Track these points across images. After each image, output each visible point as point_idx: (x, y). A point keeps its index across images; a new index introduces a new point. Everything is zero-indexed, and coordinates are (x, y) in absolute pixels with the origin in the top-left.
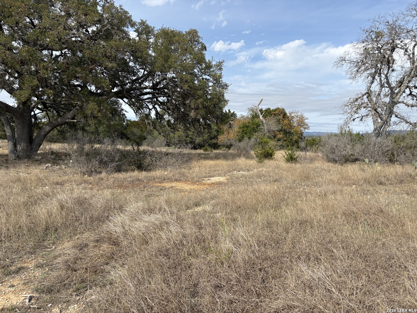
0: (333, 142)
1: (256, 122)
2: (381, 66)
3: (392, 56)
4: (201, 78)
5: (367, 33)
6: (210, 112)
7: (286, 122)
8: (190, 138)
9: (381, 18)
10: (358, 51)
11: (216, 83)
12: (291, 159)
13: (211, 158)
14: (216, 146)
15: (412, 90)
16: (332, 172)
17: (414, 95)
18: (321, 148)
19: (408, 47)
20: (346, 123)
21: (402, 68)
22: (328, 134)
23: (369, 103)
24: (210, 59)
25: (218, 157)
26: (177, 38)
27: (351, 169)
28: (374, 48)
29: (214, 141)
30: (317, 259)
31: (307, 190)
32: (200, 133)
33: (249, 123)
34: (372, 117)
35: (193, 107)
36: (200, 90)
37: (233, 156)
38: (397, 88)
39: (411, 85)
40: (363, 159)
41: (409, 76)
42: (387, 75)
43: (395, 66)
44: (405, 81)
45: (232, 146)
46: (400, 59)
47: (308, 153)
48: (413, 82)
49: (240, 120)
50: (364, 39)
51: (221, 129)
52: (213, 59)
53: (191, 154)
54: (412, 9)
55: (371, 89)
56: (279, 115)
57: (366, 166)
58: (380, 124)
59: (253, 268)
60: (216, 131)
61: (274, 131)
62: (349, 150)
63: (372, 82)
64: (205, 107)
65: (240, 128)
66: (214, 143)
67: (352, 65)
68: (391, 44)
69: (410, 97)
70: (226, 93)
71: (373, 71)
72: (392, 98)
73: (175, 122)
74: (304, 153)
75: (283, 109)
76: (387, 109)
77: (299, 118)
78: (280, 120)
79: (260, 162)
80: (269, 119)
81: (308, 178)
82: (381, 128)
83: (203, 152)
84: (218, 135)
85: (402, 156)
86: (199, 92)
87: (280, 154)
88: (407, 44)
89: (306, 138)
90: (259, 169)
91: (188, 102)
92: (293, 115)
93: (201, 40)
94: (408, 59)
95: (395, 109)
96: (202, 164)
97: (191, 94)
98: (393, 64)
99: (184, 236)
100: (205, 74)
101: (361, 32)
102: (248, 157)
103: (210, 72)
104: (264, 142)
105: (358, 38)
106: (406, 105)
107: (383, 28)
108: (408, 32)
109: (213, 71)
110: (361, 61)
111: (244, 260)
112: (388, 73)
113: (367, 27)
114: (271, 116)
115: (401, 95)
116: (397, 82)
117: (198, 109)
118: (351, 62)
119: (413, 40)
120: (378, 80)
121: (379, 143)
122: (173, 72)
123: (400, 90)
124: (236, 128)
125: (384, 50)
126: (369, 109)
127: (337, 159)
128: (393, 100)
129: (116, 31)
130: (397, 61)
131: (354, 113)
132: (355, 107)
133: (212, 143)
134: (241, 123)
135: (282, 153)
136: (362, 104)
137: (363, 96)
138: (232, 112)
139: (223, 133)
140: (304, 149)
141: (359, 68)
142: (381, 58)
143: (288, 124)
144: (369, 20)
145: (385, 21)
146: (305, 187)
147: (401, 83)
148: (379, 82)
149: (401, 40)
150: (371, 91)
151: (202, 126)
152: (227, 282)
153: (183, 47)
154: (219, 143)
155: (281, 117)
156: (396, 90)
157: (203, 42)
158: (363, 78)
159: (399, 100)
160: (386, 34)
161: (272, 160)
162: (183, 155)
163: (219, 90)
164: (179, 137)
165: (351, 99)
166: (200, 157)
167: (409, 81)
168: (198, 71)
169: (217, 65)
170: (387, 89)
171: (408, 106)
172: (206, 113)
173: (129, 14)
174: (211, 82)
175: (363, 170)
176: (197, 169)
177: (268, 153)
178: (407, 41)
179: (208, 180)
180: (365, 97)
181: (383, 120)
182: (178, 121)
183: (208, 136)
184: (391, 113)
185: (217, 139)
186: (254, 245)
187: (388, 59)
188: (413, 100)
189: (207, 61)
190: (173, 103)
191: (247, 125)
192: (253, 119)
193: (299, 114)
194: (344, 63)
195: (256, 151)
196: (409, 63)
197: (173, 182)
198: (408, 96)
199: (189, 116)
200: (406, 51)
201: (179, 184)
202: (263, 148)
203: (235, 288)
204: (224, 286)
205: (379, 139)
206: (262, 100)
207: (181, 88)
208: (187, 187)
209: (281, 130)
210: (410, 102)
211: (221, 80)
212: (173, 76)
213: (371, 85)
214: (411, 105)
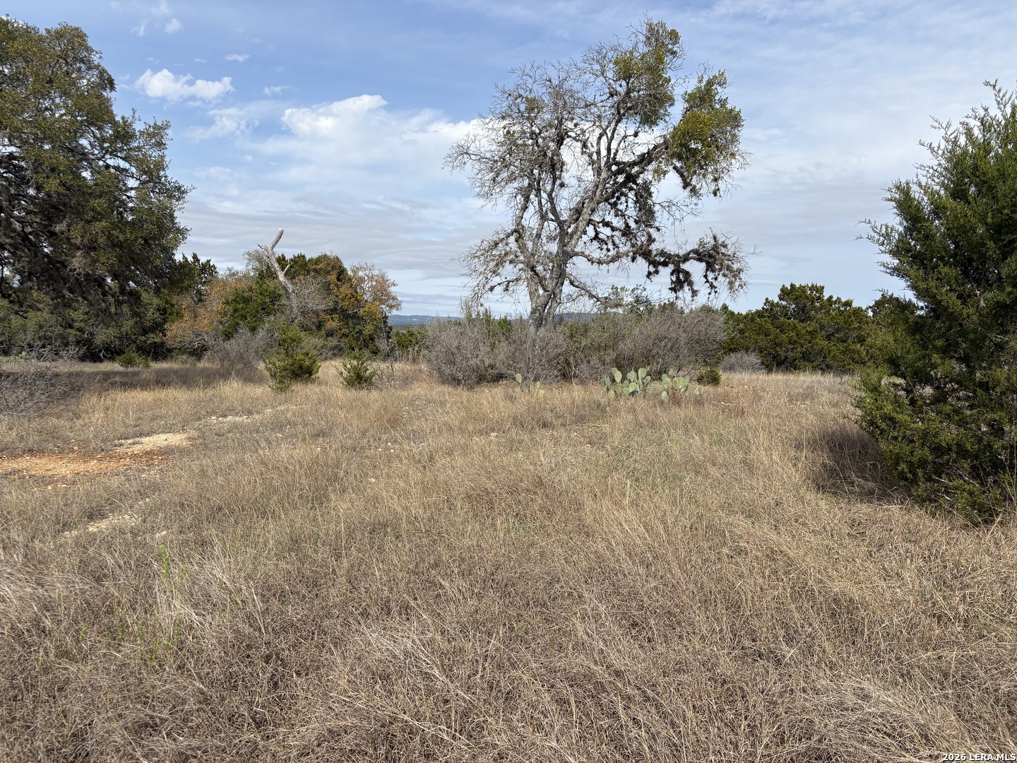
0: (450, 339)
1: (270, 290)
2: (539, 174)
3: (558, 155)
4: (101, 163)
5: (509, 99)
6: (132, 259)
7: (345, 290)
8: (78, 330)
9: (536, 69)
10: (493, 136)
11: (148, 182)
12: (358, 380)
13: (145, 385)
14: (159, 352)
15: (598, 230)
16: (448, 406)
17: (603, 241)
18: (424, 352)
19: (588, 138)
20: (477, 296)
21: (579, 181)
22: (438, 319)
23: (519, 254)
24: (128, 115)
25: (163, 380)
26: (18, 45)
27: (490, 398)
28: (524, 132)
29: (153, 338)
30: (406, 608)
31: (392, 451)
32: (105, 316)
33: (251, 290)
34: (525, 283)
35: (78, 241)
36: (100, 196)
37: (208, 376)
38: (571, 223)
39: (596, 218)
40: (513, 375)
41: (592, 199)
42: (551, 195)
43: (567, 177)
44: (585, 210)
45: (206, 350)
46: (575, 162)
47: (397, 366)
48: (601, 213)
49: (225, 283)
50: (504, 110)
51: (172, 306)
52: (136, 116)
53: (78, 374)
54: (593, 59)
55: (524, 222)
56: (328, 273)
57: (518, 390)
58: (542, 300)
59: (248, 656)
60: (159, 310)
61: (317, 313)
62: (483, 357)
63: (525, 208)
64: (115, 244)
65: (227, 303)
66: (155, 343)
67: (483, 166)
68: (556, 129)
69: (595, 243)
70: (180, 209)
71: (526, 182)
72: (563, 244)
73: (21, 284)
74: (387, 364)
75: (338, 258)
76: (553, 266)
77: (376, 281)
78: (330, 284)
79: (282, 389)
80: (303, 281)
81: (394, 422)
82: (545, 307)
83: (121, 369)
84: (165, 321)
85: (584, 366)
86: (95, 203)
87: (332, 369)
88: (585, 132)
89: (394, 330)
90: (279, 408)
91: (58, 228)
92: (361, 274)
93: (95, 59)
94: (590, 164)
95: (569, 268)
96: (114, 400)
97: (71, 207)
98: (562, 171)
99: (47, 607)
100: (113, 154)
101: (498, 94)
102: (249, 377)
103: (130, 149)
104: (290, 338)
105: (491, 107)
106: (589, 260)
107: (540, 92)
108: (587, 106)
109: (139, 149)
110: (500, 158)
111: (222, 643)
112: (552, 190)
113: (510, 87)
114: (309, 273)
115: (578, 239)
116: (570, 210)
117: (95, 249)
118: (481, 159)
119: (598, 124)
120: (536, 203)
121: (542, 340)
122: (10, 140)
123: (577, 227)
124: (215, 304)
125: (544, 139)
126: (521, 266)
127: (460, 376)
128: (565, 248)
130: (568, 166)
131: (491, 274)
132: (493, 260)
134: (228, 289)
135: (335, 367)
136: (506, 254)
137: (508, 236)
138: (203, 260)
139: (179, 315)
140: (388, 356)
141: (498, 175)
142: (539, 156)
143: (349, 295)
144: (513, 71)
145: (545, 78)
146: (389, 444)
147: (578, 212)
148: (537, 208)
149: (575, 121)
150: (523, 226)
151: (113, 296)
152: (174, 707)
153: (41, 72)
154: (170, 343)
155: (333, 277)
156: (570, 227)
157: (104, 64)
158: (506, 197)
159: (576, 250)
160: (547, 106)
161: (311, 383)
162: (50, 380)
163: (159, 201)
164: (41, 327)
165: (485, 242)
166: (108, 382)
167: (593, 211)
168: (90, 144)
169: (148, 134)
170: (553, 225)
171: (593, 263)
172: (120, 261)
174: (133, 177)
175: (512, 399)
176: (98, 416)
177: (301, 367)
178: (586, 125)
179: (134, 444)
180: (512, 239)
181: (547, 291)
182: (31, 280)
183: (136, 323)
184: (561, 276)
185: (163, 332)
186: (254, 600)
187: (552, 159)
188: (602, 249)
189: (118, 118)
190: (14, 230)
191: (246, 295)
192: (261, 282)
193: (376, 272)
194: (466, 160)
195: (270, 363)
196: (591, 172)
197: (21, 456)
198: (592, 241)
199: (66, 267)
200: (585, 146)
201: (38, 461)
202: (287, 354)
203: (195, 721)
204: (163, 720)
205: (542, 331)
206: (282, 233)
207: (39, 188)
208: (64, 468)
209: (334, 311)
210: (596, 254)
211: (162, 173)
212: (11, 153)
213: (523, 215)
214: (597, 261)
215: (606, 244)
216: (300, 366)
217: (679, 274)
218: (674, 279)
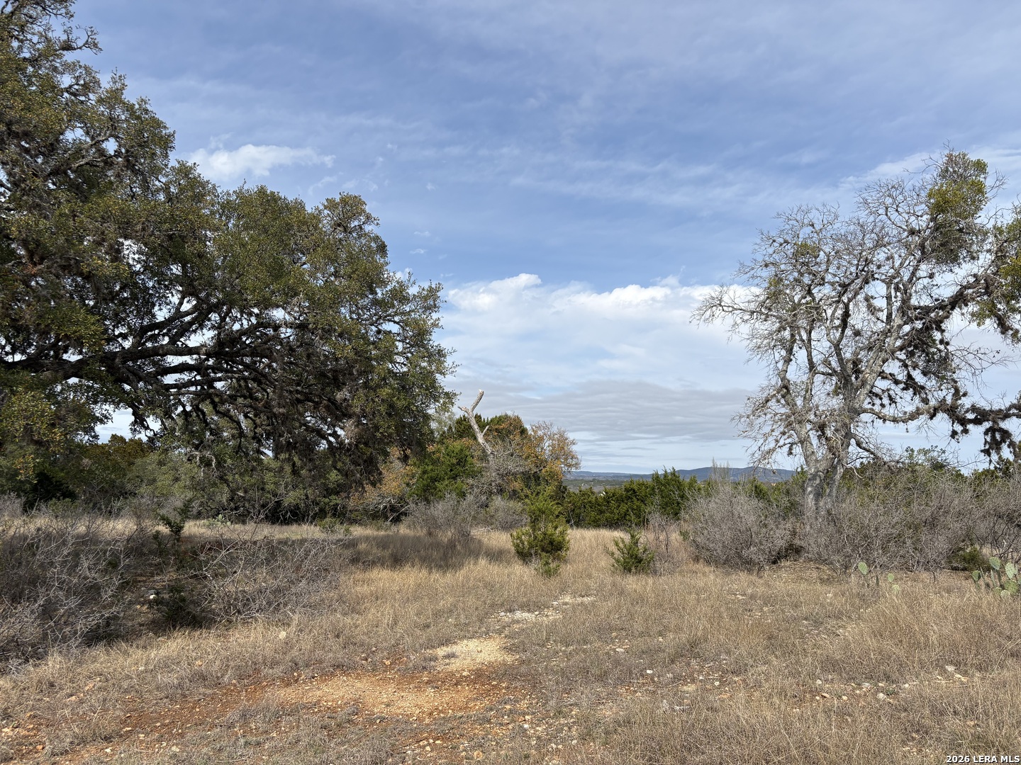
1: (456, 451)
4: (373, 328)
7: (527, 450)
17: (876, 395)
29: (336, 500)
42: (838, 345)
55: (788, 376)
56: (511, 433)
58: (823, 465)
63: (788, 361)
66: (337, 504)
72: (848, 400)
75: (518, 418)
77: (556, 440)
82: (828, 473)
92: (540, 433)
95: (856, 428)
97: (350, 374)
100: (387, 319)
103: (402, 313)
106: (880, 418)
112: (840, 340)
128: (850, 405)
129: (122, 170)
133: (331, 504)
137: (778, 392)
143: (532, 455)
150: (790, 381)
171: (885, 421)
173: (165, 127)
174: (402, 342)
181: (831, 453)
184: (847, 436)
191: (434, 456)
202: (534, 527)
206: (482, 395)
213: (787, 368)
214: (891, 419)
215: (881, 399)
216: (550, 542)
217: (994, 433)
218: (989, 439)
